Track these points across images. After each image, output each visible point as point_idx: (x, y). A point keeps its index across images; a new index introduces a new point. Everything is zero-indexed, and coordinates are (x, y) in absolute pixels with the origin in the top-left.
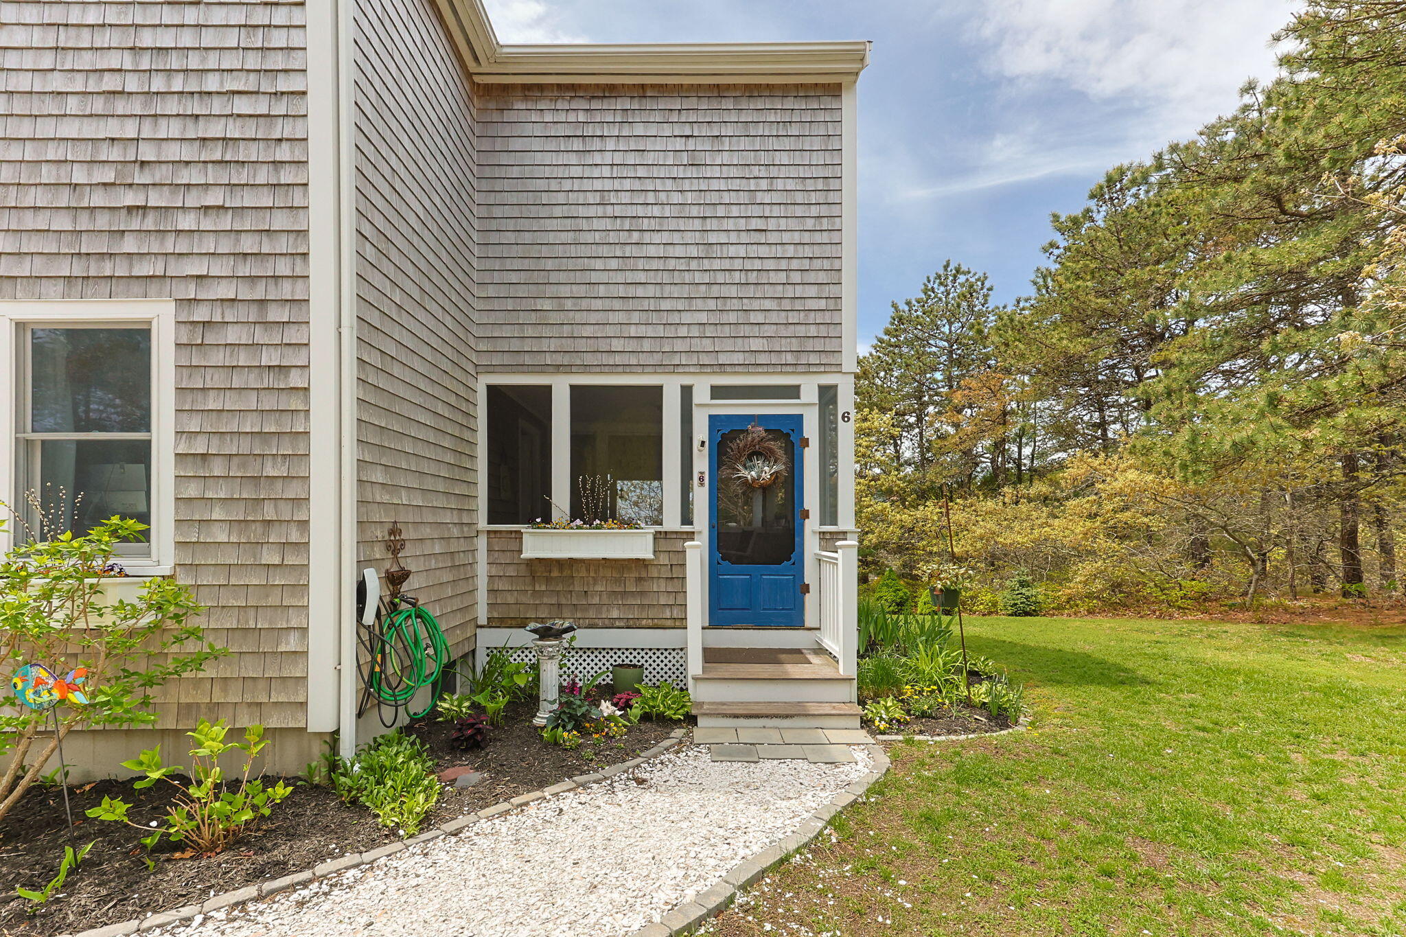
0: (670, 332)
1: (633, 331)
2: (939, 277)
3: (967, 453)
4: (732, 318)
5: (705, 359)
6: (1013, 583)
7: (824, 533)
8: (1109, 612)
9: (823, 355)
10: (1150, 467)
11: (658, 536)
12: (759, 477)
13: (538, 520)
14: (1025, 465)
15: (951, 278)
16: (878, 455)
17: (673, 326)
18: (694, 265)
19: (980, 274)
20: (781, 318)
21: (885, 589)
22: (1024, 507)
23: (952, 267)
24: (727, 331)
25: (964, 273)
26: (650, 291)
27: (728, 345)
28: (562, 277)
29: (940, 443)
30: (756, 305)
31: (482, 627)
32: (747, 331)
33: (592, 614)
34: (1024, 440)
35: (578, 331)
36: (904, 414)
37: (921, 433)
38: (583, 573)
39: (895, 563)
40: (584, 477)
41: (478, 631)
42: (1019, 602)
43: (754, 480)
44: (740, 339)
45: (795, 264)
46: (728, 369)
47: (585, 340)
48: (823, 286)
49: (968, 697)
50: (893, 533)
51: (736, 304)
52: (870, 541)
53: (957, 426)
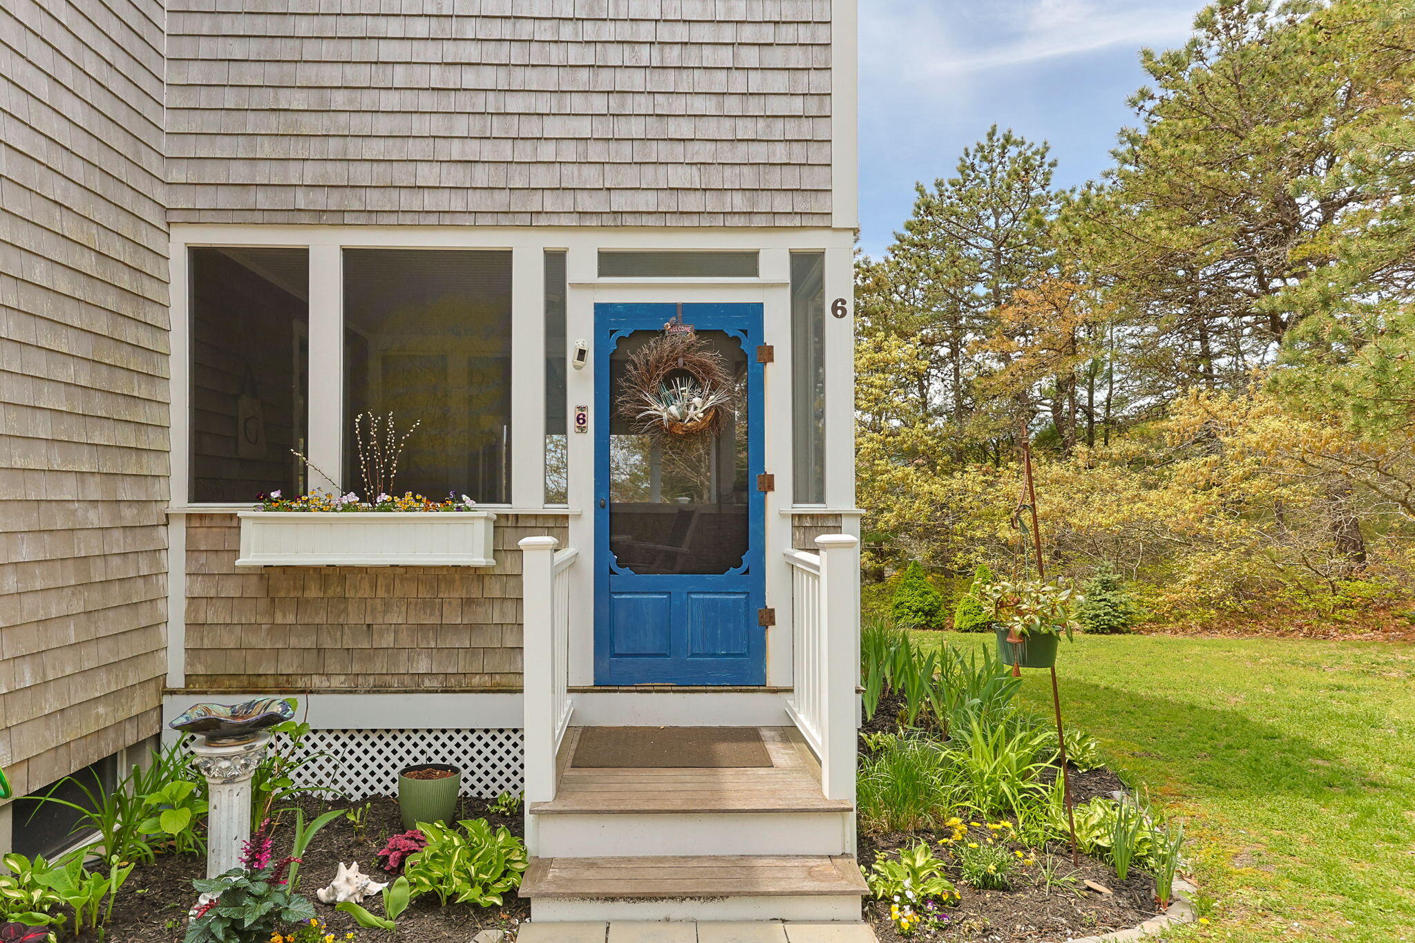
0: (524, 152)
1: (456, 150)
2: (981, 148)
3: (1020, 397)
4: (636, 128)
5: (587, 202)
6: (1093, 583)
7: (800, 516)
8: (1233, 627)
9: (798, 198)
10: (1301, 411)
11: (503, 523)
12: (684, 415)
13: (275, 495)
14: (1098, 415)
15: (998, 151)
16: (897, 400)
17: (529, 143)
18: (567, 32)
19: (1039, 145)
20: (724, 129)
21: (907, 590)
22: (1104, 473)
23: (999, 134)
24: (625, 152)
25: (1016, 144)
26: (488, 78)
27: (629, 177)
28: (327, 50)
29: (985, 382)
30: (678, 105)
31: (173, 692)
32: (663, 152)
33: (379, 666)
34: (1097, 381)
35: (354, 149)
36: (933, 343)
37: (956, 370)
38: (365, 592)
39: (920, 553)
40: (366, 417)
41: (166, 700)
42: (1101, 612)
43: (674, 421)
44: (651, 168)
45: (748, 34)
46: (629, 221)
47: (368, 165)
48: (799, 74)
49: (1071, 835)
50: (919, 511)
51: (643, 104)
52: (887, 522)
53: (1005, 357)
